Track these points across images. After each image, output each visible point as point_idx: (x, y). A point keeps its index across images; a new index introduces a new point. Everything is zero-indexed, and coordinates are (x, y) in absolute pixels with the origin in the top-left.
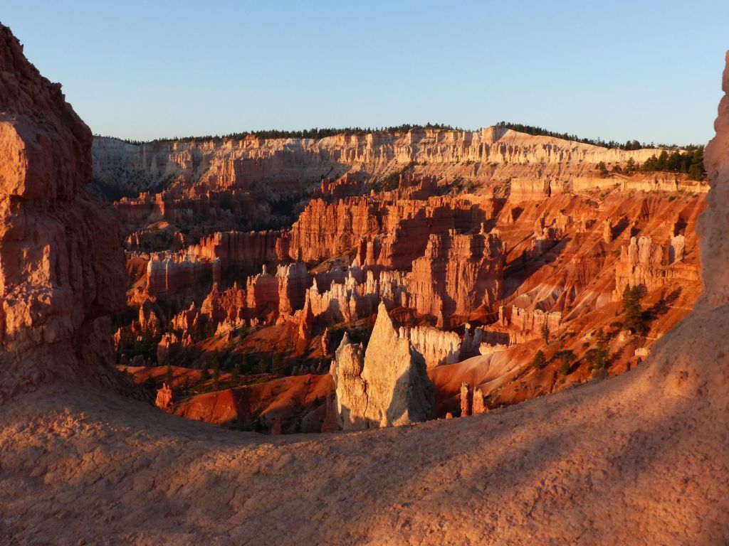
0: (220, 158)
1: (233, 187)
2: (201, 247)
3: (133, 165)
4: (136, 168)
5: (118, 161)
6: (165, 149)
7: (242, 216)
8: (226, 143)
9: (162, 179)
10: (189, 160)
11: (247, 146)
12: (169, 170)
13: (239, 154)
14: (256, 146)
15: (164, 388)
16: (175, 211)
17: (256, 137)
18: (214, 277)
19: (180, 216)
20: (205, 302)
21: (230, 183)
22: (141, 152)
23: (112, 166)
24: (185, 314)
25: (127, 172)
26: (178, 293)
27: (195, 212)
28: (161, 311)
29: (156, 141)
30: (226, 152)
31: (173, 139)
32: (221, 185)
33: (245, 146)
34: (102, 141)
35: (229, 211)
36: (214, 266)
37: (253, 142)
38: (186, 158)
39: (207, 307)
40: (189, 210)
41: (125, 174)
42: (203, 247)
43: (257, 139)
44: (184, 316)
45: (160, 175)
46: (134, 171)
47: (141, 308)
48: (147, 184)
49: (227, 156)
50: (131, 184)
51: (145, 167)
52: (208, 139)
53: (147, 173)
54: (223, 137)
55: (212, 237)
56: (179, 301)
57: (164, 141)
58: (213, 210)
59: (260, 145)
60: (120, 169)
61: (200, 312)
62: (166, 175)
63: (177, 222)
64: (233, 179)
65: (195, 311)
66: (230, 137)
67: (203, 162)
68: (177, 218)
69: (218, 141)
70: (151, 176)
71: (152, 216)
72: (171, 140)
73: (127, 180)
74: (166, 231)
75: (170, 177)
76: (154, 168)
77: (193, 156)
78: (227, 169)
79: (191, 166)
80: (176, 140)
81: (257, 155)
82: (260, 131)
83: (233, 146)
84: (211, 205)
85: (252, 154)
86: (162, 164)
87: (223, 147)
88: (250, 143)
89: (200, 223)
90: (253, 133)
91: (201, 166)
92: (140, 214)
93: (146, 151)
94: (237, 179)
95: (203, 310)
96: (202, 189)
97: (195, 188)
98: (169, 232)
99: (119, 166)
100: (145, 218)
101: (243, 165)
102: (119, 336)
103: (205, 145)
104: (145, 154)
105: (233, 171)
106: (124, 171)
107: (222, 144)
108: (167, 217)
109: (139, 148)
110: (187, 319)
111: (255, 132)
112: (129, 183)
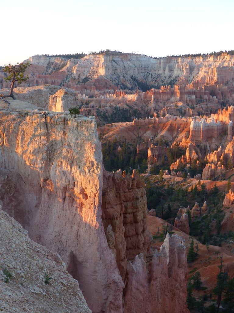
0: (206, 66)
1: (216, 83)
2: (219, 115)
3: (155, 71)
4: (156, 72)
5: (146, 69)
6: (173, 62)
7: (222, 101)
8: (210, 57)
9: (172, 79)
10: (187, 67)
11: (222, 59)
12: (176, 73)
13: (218, 64)
14: (228, 59)
15: (230, 193)
16: (186, 96)
17: (228, 54)
18: (229, 132)
19: (188, 99)
20: (228, 147)
21: (214, 81)
22: (160, 63)
23: (143, 71)
24: (215, 153)
25: (152, 74)
26: (208, 141)
27: (196, 97)
28: (199, 151)
29: (168, 57)
30: (210, 63)
31: (178, 55)
32: (208, 82)
33: (221, 59)
34: (138, 56)
35: (215, 97)
36: (229, 126)
37: (226, 57)
38: (186, 66)
39: (229, 150)
40: (193, 96)
41: (150, 76)
42: (220, 115)
43: (229, 55)
44: (215, 154)
45: (170, 76)
46: (155, 74)
47: (188, 148)
48: (163, 82)
49: (210, 66)
50: (154, 82)
51: (162, 71)
52: (199, 55)
53: (163, 75)
54: (208, 54)
55: (227, 109)
56: (208, 146)
57: (173, 56)
58: (206, 97)
59: (230, 58)
60: (148, 73)
61: (224, 152)
62: (173, 77)
63: (187, 102)
64: (215, 78)
65: (221, 152)
66: (211, 54)
67: (196, 69)
68: (187, 100)
69: (205, 56)
70: (165, 77)
71: (173, 99)
72: (177, 56)
73: (151, 79)
74: (182, 107)
75: (176, 77)
76: (167, 72)
77: (190, 65)
78: (212, 73)
79: (189, 71)
80: (180, 56)
81: (229, 65)
82: (230, 50)
83: (213, 59)
84: (205, 93)
85: (226, 64)
86: (172, 70)
87: (207, 60)
88: (224, 58)
89: (199, 103)
90: (226, 52)
91: (194, 71)
92: (165, 98)
93: (163, 63)
94: (218, 78)
95: (226, 151)
96: (197, 84)
97: (193, 84)
98: (184, 108)
99: (147, 71)
100: (168, 100)
101: (221, 70)
102: (178, 164)
103: (197, 59)
104: (162, 64)
105: (216, 74)
106: (150, 74)
107: (207, 58)
108: (181, 100)
109: (159, 61)
110: (217, 156)
111: (227, 51)
112: (152, 81)
